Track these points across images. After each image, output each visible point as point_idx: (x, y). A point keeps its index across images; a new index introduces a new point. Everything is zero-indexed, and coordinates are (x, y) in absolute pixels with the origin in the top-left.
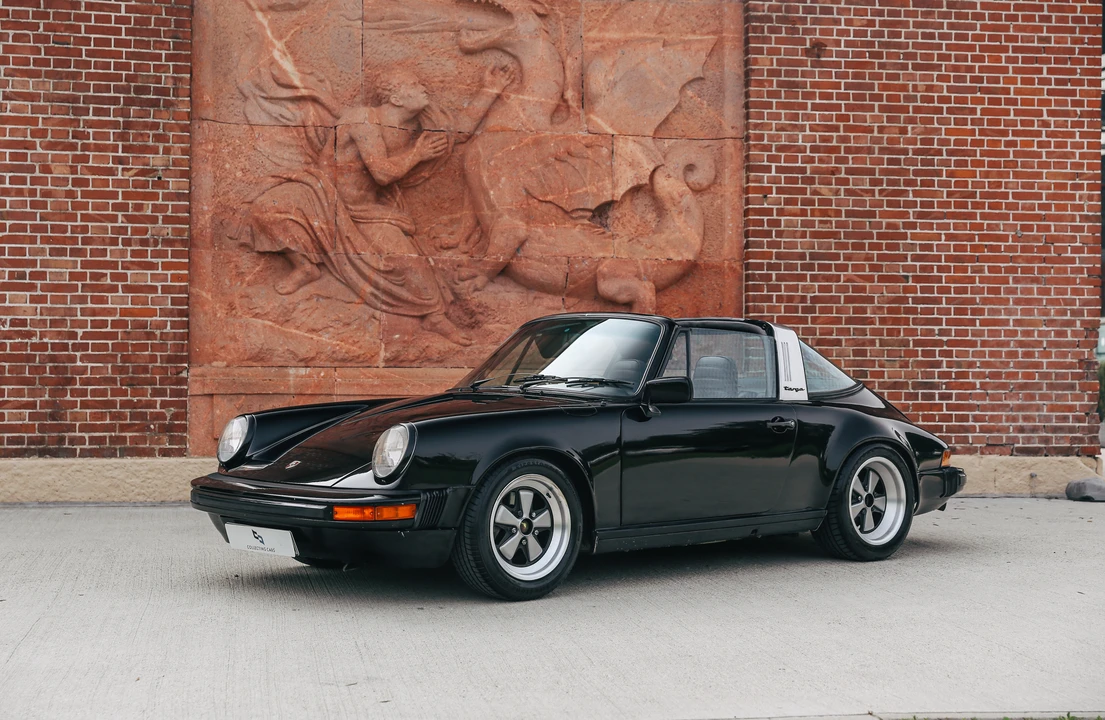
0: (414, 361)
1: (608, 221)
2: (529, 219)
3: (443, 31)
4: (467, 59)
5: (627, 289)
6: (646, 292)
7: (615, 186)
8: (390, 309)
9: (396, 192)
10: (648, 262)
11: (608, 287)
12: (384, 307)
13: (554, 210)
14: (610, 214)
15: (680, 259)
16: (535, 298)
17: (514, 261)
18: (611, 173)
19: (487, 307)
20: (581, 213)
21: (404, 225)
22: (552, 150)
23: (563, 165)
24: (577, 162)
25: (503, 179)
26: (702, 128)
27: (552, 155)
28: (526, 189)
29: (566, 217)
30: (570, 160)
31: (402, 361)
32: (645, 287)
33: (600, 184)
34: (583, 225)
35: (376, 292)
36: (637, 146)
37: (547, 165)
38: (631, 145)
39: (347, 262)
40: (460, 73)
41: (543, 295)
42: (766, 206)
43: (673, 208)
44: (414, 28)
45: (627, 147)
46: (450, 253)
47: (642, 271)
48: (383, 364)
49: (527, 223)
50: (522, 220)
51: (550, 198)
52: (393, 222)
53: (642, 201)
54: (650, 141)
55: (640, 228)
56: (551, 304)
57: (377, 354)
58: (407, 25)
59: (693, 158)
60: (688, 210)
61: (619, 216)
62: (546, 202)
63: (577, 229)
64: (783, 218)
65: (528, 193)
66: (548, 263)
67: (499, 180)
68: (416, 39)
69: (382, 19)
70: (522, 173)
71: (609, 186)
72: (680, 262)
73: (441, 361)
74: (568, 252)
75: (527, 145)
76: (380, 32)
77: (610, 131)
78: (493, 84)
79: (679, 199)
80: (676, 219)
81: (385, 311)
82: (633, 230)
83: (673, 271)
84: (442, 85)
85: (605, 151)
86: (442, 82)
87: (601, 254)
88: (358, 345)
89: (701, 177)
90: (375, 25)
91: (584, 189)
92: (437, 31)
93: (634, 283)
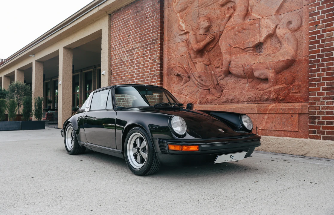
0: (205, 103)
1: (263, 50)
2: (230, 54)
3: (216, 2)
4: (223, 8)
5: (263, 74)
6: (270, 74)
7: (260, 36)
8: (202, 88)
9: (205, 53)
10: (271, 62)
11: (256, 74)
12: (201, 87)
13: (238, 50)
14: (263, 47)
15: (284, 59)
16: (240, 81)
17: (229, 69)
18: (259, 32)
19: (223, 85)
20: (248, 49)
21: (204, 63)
22: (237, 29)
23: (241, 33)
24: (246, 32)
25: (223, 43)
26: (297, 5)
27: (237, 31)
28: (230, 45)
29: (243, 51)
30: (244, 31)
31: (202, 103)
32: (270, 72)
33: (255, 37)
34: (249, 53)
35: (198, 83)
36: (269, 20)
37: (236, 35)
38: (266, 20)
39: (192, 76)
40: (221, 13)
41: (241, 79)
42: (317, 30)
43: (283, 40)
44: (209, 4)
45: (266, 21)
46: (218, 69)
47: (269, 66)
48: (198, 104)
49: (230, 56)
50: (228, 55)
51: (236, 46)
52: (201, 62)
53: (274, 40)
54: (274, 17)
55: (274, 50)
56: (244, 82)
57: (197, 101)
58: (208, 4)
59: (290, 18)
60: (288, 39)
61: (266, 47)
62: (236, 47)
63: (247, 55)
64: (325, 34)
65: (230, 46)
66: (237, 68)
67: (222, 43)
68: (210, 7)
69: (202, 5)
70: (228, 40)
71: (259, 37)
72: (284, 61)
73: (211, 103)
74: (242, 63)
75: (230, 30)
76: (202, 8)
77: (259, 17)
78: (228, 13)
79: (284, 36)
80: (284, 44)
81: (201, 89)
82: (271, 52)
83: (281, 65)
84: (217, 18)
85: (257, 25)
86: (217, 17)
87: (253, 62)
88: (193, 99)
89: (294, 26)
90: (201, 7)
91: (249, 40)
92: (215, 3)
93: (266, 71)
